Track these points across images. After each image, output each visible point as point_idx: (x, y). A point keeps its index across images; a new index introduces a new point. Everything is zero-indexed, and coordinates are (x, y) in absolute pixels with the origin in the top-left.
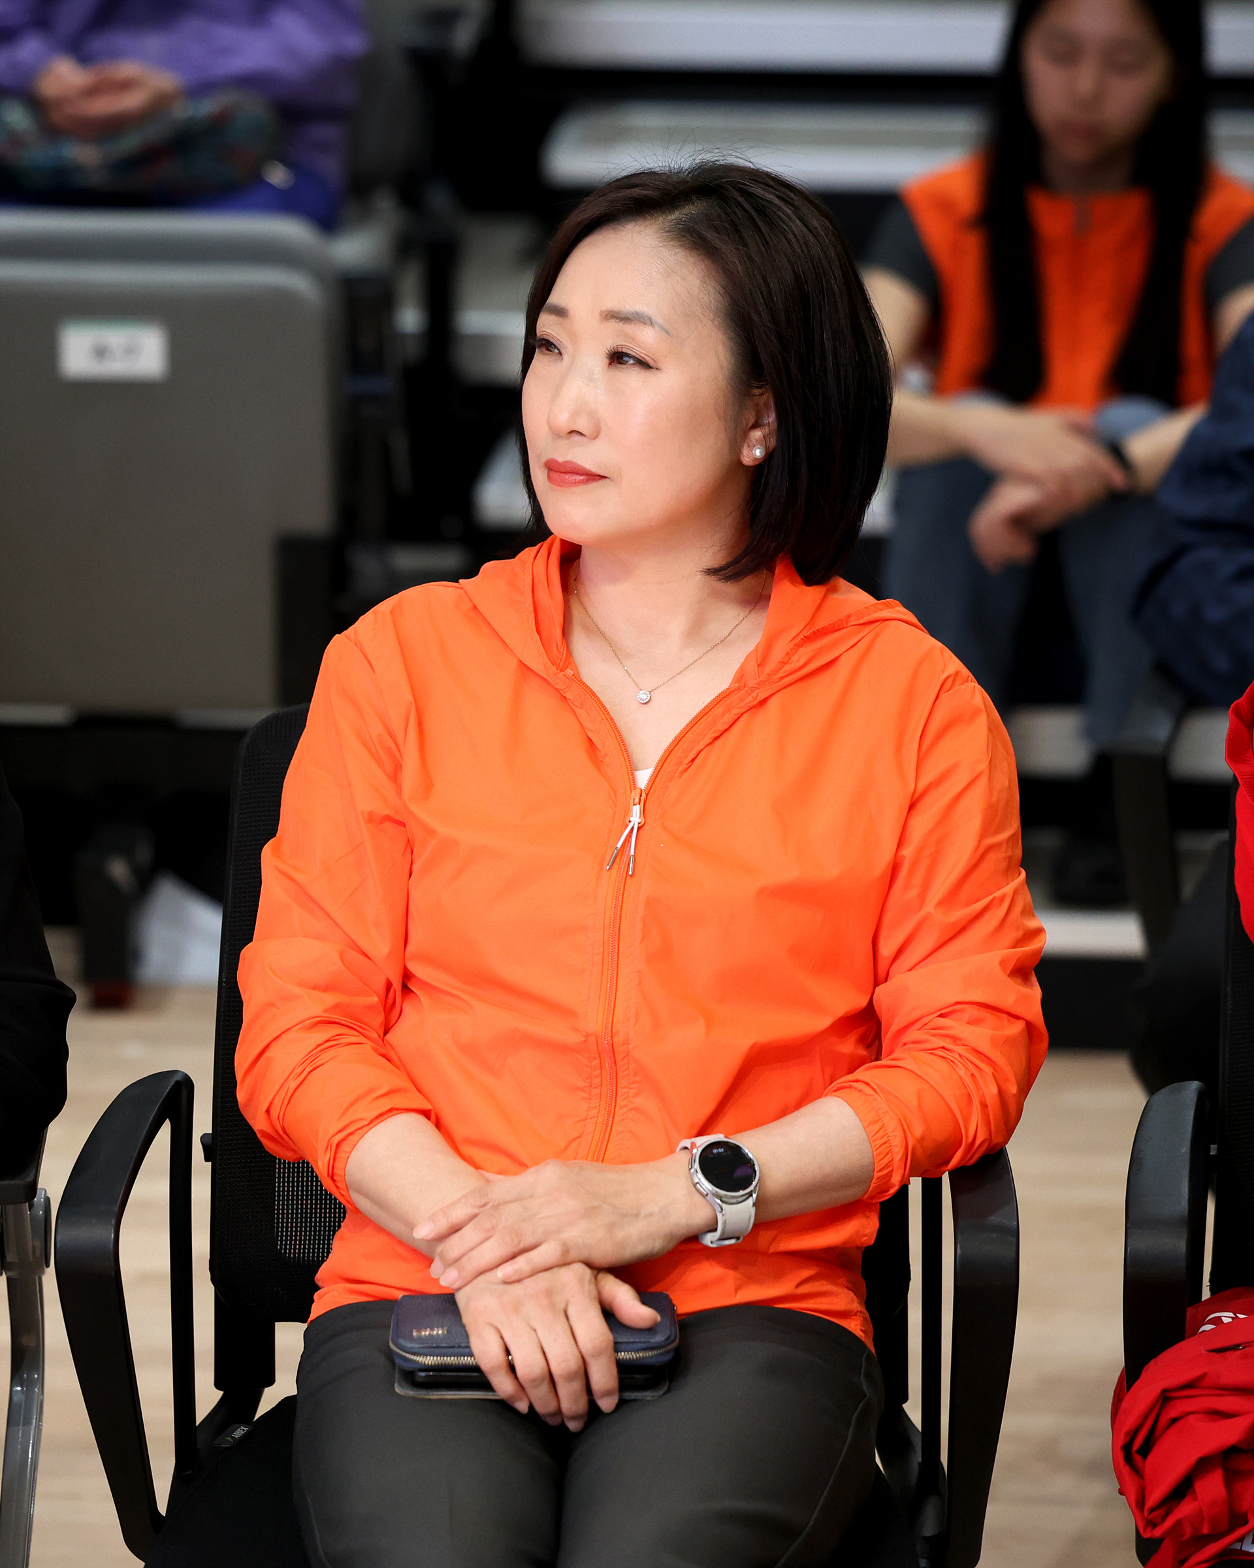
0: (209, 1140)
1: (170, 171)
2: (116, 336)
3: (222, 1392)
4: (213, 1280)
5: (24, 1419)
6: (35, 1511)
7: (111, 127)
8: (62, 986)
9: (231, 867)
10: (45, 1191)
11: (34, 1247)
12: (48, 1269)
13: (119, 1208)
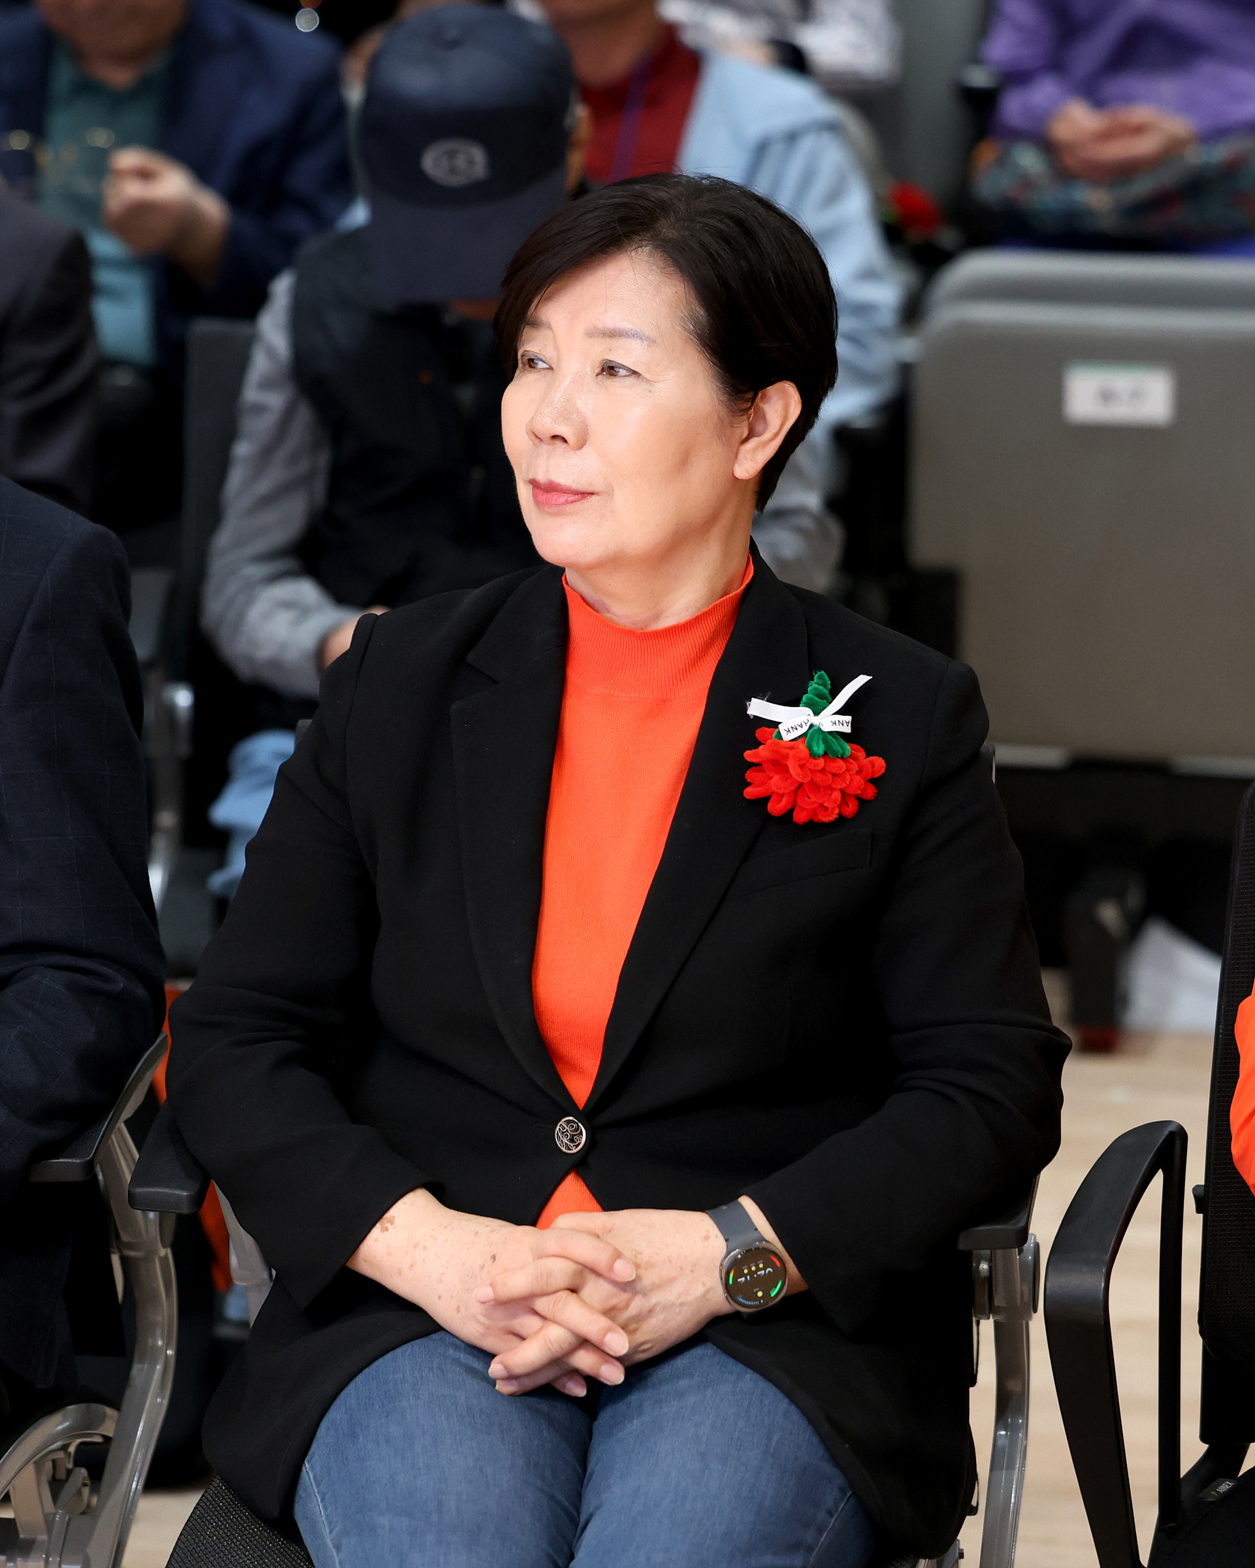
0: (1202, 1191)
1: (1182, 216)
2: (1122, 380)
3: (1207, 1446)
4: (1202, 1333)
5: (1007, 1464)
6: (1016, 1556)
7: (1123, 172)
8: (1057, 1032)
9: (1231, 918)
10: (1035, 1236)
11: (1022, 1292)
12: (1036, 1314)
13: (1110, 1257)
